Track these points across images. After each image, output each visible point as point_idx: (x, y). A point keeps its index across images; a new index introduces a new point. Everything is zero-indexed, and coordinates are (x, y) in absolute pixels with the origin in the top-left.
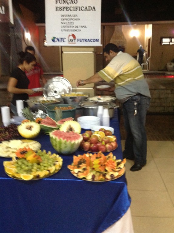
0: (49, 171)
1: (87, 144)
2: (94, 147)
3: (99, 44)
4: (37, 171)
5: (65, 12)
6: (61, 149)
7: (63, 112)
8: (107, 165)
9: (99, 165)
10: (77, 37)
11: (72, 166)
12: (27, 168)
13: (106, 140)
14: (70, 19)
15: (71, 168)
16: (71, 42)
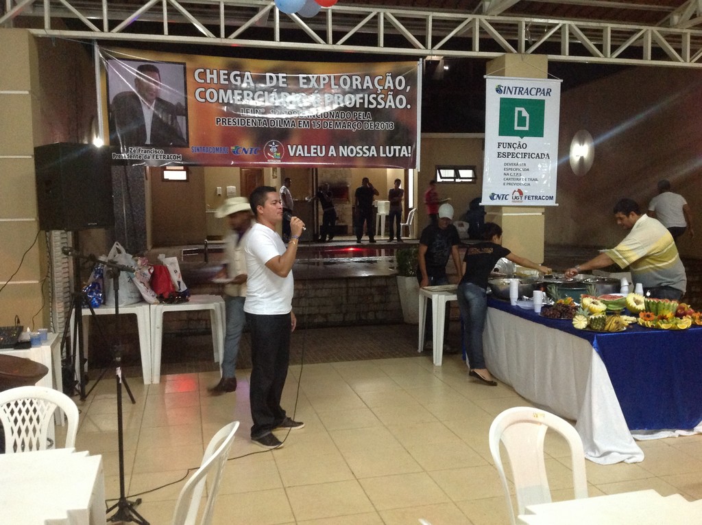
3: (552, 203)
5: (510, 160)
14: (516, 169)
16: (516, 200)
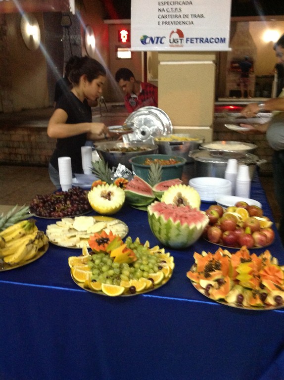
0: (151, 279)
1: (216, 230)
2: (231, 237)
3: (225, 47)
4: (129, 278)
6: (168, 238)
7: (163, 168)
8: (264, 276)
9: (251, 277)
10: (186, 35)
11: (195, 274)
12: (111, 272)
13: (252, 225)
14: (174, 3)
15: (193, 277)
16: (174, 44)
